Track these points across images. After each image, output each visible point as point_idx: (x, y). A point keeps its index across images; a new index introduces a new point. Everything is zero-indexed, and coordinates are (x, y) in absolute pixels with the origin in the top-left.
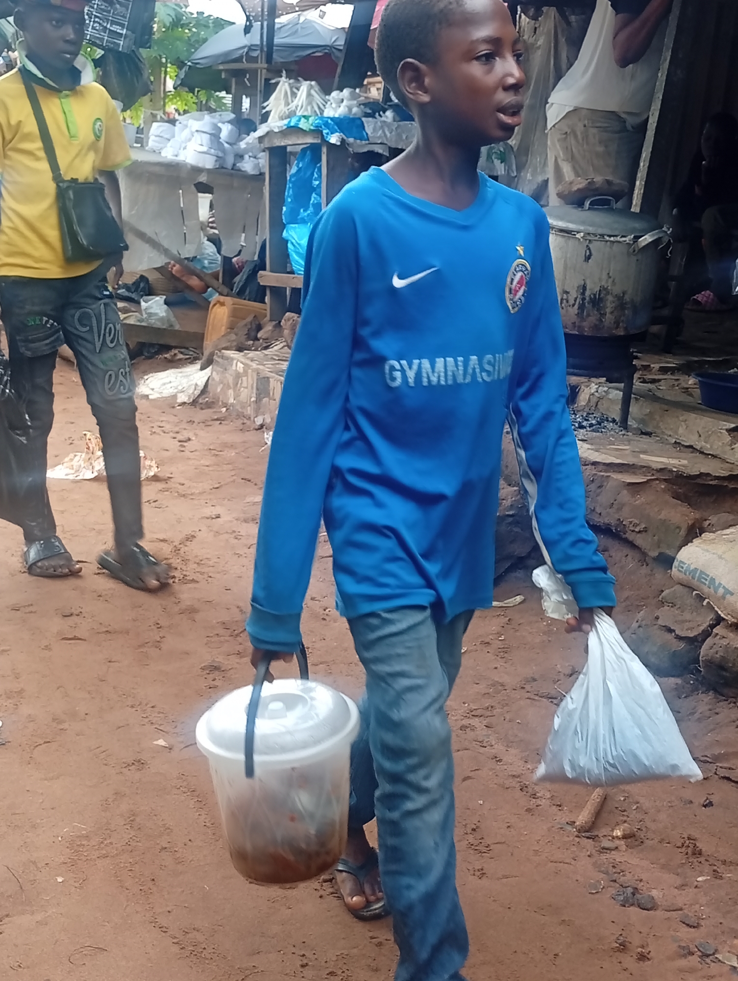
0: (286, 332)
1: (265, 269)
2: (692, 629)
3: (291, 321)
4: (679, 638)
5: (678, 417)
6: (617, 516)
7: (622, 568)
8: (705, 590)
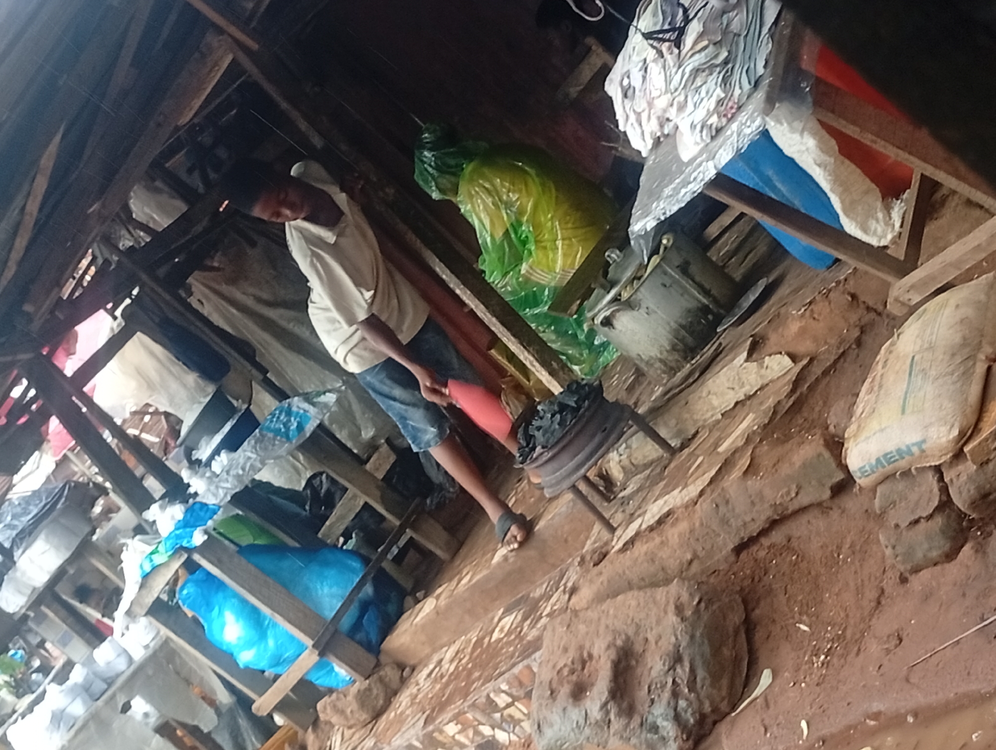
0: (334, 719)
1: (254, 701)
2: (930, 500)
3: (328, 708)
4: (930, 517)
5: (700, 398)
6: (766, 505)
7: (818, 534)
8: (903, 464)
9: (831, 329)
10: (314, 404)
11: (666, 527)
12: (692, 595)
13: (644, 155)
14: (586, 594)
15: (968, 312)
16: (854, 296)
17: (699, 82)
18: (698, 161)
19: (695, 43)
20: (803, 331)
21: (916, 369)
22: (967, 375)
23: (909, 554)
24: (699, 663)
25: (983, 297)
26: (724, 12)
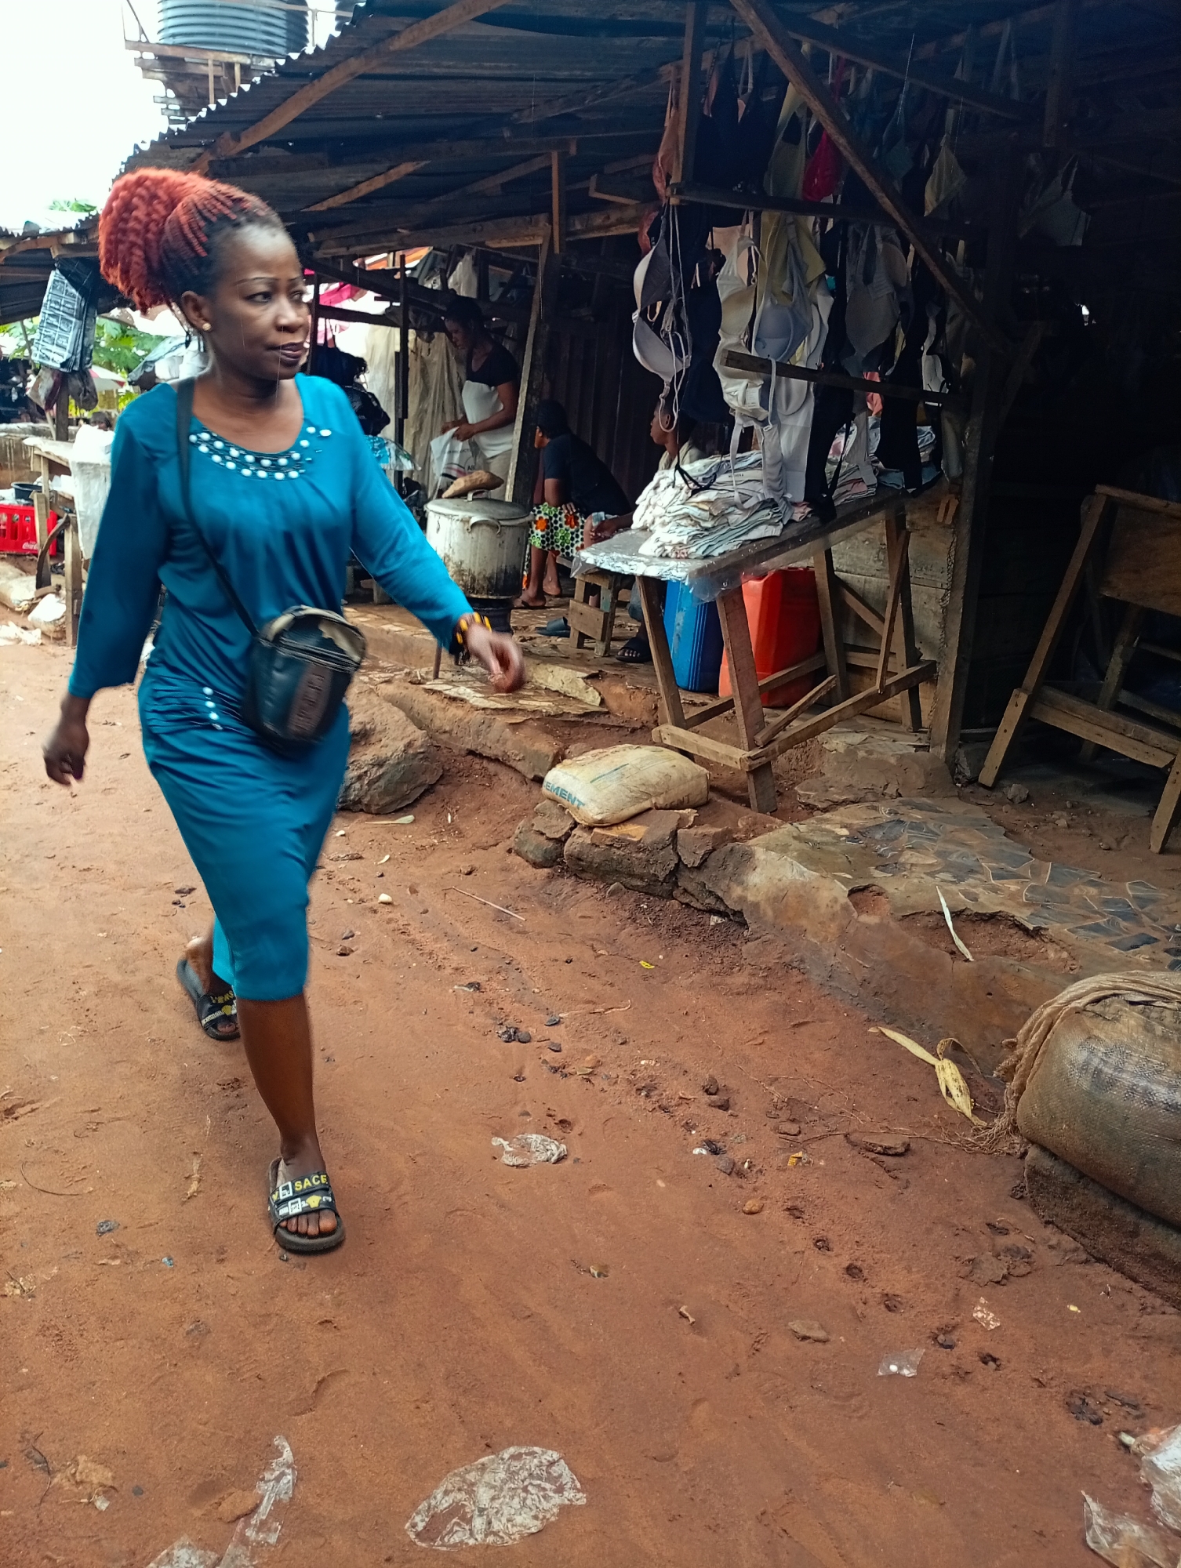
2: (557, 832)
4: (549, 839)
5: (546, 670)
6: (502, 749)
7: (508, 788)
8: (565, 803)
9: (631, 710)
10: (397, 457)
11: (454, 704)
12: (422, 746)
13: (633, 527)
14: (390, 689)
15: (675, 775)
16: (656, 708)
17: (684, 522)
18: (642, 559)
19: (703, 502)
20: (620, 696)
21: (622, 770)
22: (637, 800)
23: (522, 843)
24: (387, 777)
25: (689, 777)
26: (735, 506)
